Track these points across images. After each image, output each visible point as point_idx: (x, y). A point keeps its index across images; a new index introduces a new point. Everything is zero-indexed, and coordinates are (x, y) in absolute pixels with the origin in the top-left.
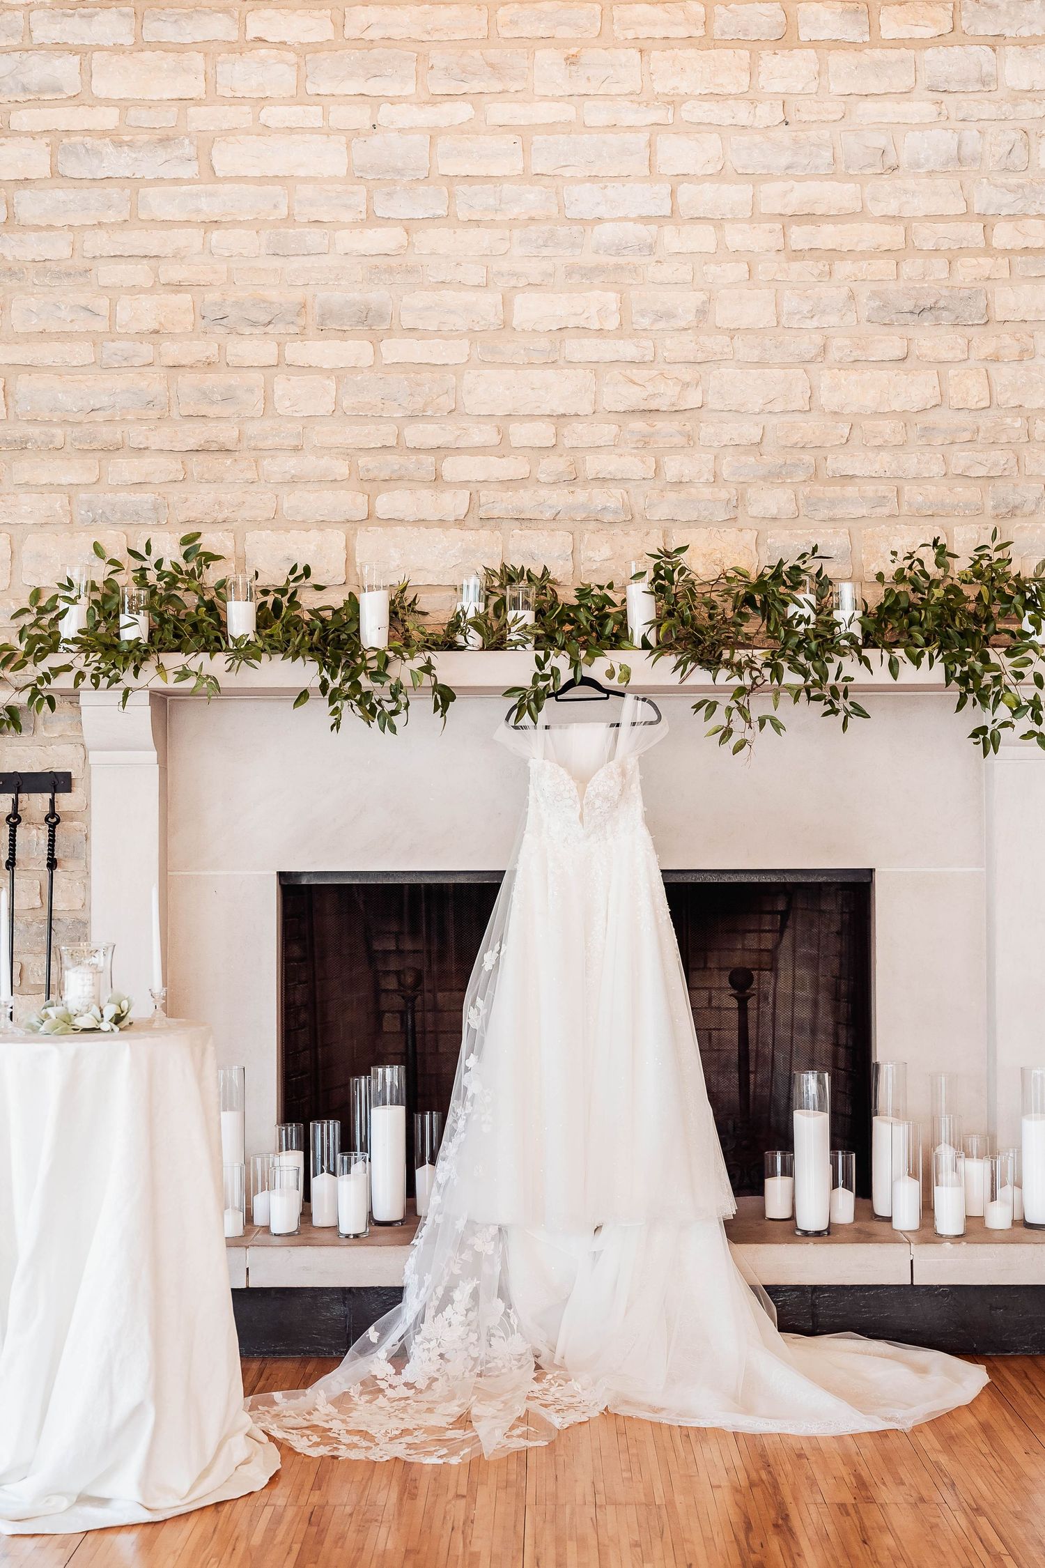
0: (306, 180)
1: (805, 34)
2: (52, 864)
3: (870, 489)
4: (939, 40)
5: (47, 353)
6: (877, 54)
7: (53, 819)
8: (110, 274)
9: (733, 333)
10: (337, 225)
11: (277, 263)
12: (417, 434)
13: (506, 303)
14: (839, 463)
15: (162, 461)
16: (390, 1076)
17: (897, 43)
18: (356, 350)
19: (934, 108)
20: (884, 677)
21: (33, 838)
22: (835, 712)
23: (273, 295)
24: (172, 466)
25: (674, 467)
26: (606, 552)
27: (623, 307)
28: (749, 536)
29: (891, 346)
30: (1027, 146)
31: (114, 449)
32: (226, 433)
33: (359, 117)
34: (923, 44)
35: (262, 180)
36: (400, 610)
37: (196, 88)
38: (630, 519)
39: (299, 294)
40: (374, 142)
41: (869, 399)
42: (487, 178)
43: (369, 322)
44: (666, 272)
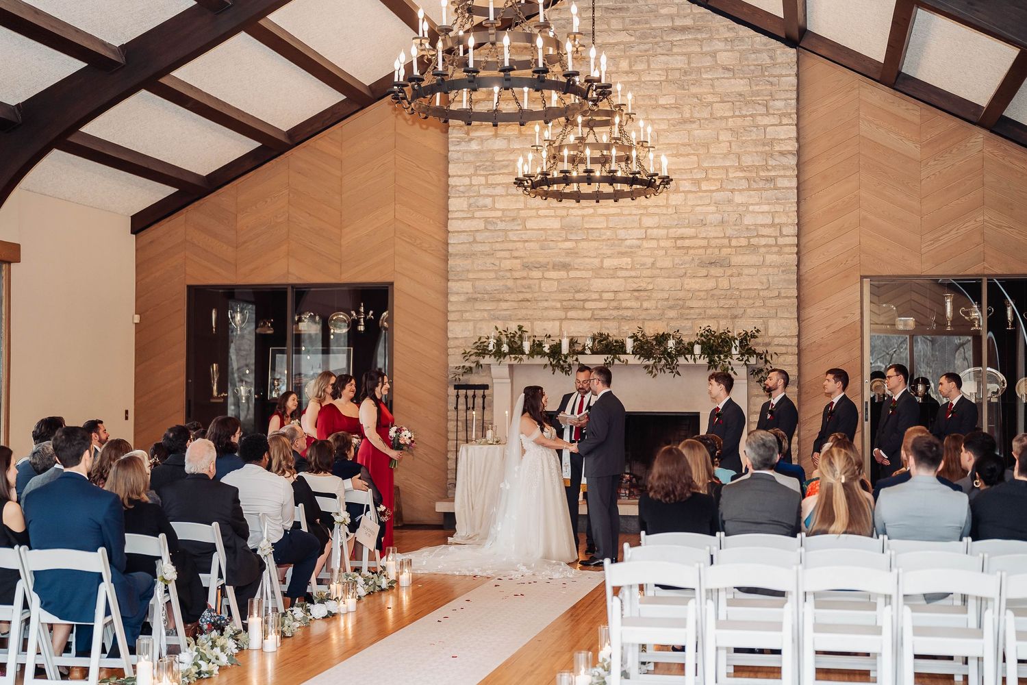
0: (550, 229)
1: (681, 189)
2: (484, 408)
3: (697, 311)
4: (717, 190)
5: (483, 275)
6: (701, 194)
7: (484, 397)
8: (499, 255)
9: (661, 269)
10: (557, 241)
11: (542, 251)
12: (578, 296)
13: (602, 262)
14: (689, 303)
15: (512, 303)
17: (706, 191)
18: (563, 274)
19: (716, 209)
20: (691, 362)
21: (479, 401)
22: (673, 372)
23: (541, 260)
24: (515, 305)
25: (645, 305)
26: (627, 327)
27: (633, 261)
28: (665, 323)
29: (704, 272)
30: (741, 219)
31: (499, 300)
32: (528, 296)
33: (564, 212)
35: (539, 230)
36: (572, 343)
37: (522, 206)
38: (632, 319)
39: (548, 260)
40: (568, 219)
41: (697, 287)
42: (597, 228)
43: (565, 267)
44: (644, 253)
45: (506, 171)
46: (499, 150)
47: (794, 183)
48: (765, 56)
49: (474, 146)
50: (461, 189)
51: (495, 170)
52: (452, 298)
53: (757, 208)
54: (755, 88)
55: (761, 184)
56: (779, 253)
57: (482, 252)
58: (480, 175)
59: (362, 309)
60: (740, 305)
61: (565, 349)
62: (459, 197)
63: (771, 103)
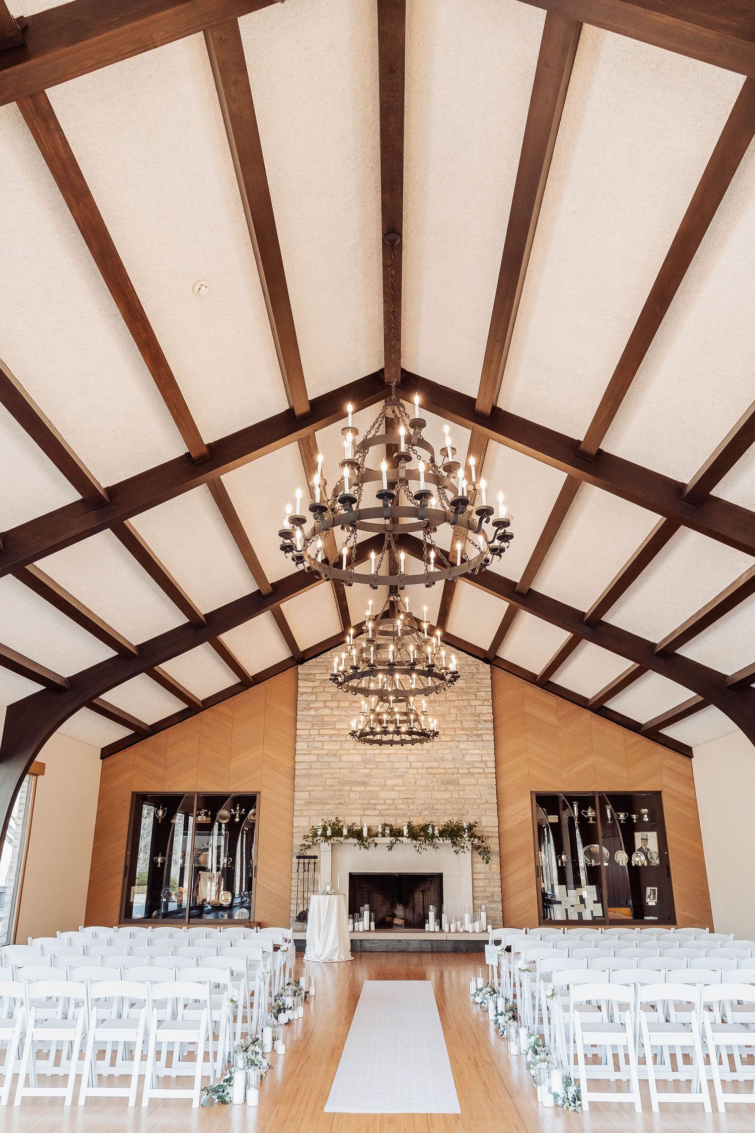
0: (356, 762)
2: (315, 870)
4: (450, 741)
5: (316, 788)
7: (315, 863)
8: (325, 776)
9: (420, 786)
10: (360, 769)
11: (350, 774)
12: (371, 802)
13: (385, 781)
14: (436, 807)
15: (333, 805)
16: (367, 906)
17: (444, 741)
18: (362, 788)
20: (442, 842)
21: (312, 866)
22: (435, 848)
23: (350, 779)
25: (411, 807)
26: (400, 821)
27: (403, 781)
29: (444, 788)
30: (464, 757)
31: (326, 803)
32: (343, 801)
33: (363, 752)
34: (448, 741)
35: (349, 761)
36: (369, 830)
37: (339, 747)
38: (404, 815)
39: (353, 780)
40: (366, 756)
41: (440, 797)
42: (383, 762)
43: (365, 784)
44: (409, 776)
45: (330, 727)
46: (326, 715)
47: (492, 738)
48: (474, 668)
49: (312, 712)
50: (304, 737)
51: (324, 726)
52: (296, 802)
53: (472, 752)
54: (469, 685)
55: (475, 738)
56: (486, 778)
57: (315, 775)
58: (315, 729)
59: (238, 808)
60: (465, 808)
61: (365, 834)
62: (303, 741)
63: (478, 693)
